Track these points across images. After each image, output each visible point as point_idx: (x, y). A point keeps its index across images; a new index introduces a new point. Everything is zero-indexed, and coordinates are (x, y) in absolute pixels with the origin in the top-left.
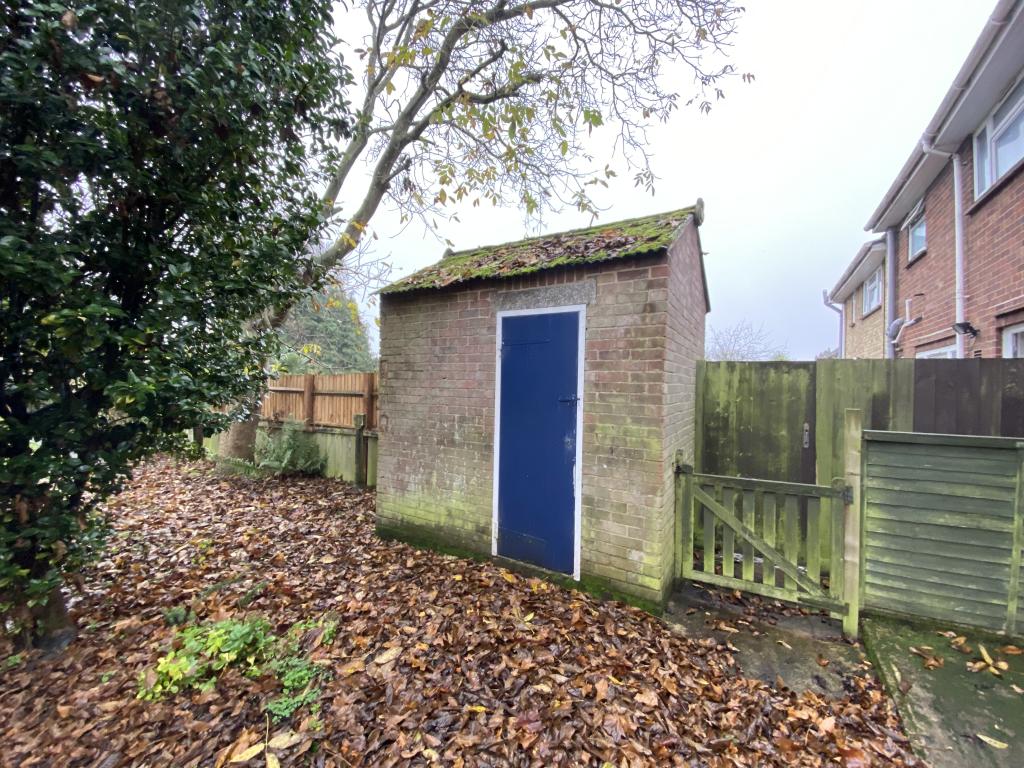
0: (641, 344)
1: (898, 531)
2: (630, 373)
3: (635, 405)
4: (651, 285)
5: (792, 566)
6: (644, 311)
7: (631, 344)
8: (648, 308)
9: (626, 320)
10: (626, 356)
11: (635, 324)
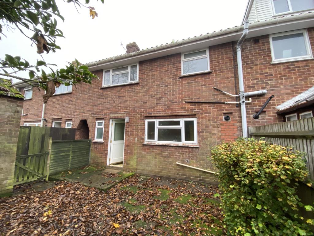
0: (13, 121)
1: (56, 158)
2: (8, 129)
3: (9, 138)
4: (18, 106)
5: (36, 172)
6: (15, 112)
7: (9, 121)
8: (16, 112)
9: (9, 114)
10: (7, 124)
11: (11, 115)
